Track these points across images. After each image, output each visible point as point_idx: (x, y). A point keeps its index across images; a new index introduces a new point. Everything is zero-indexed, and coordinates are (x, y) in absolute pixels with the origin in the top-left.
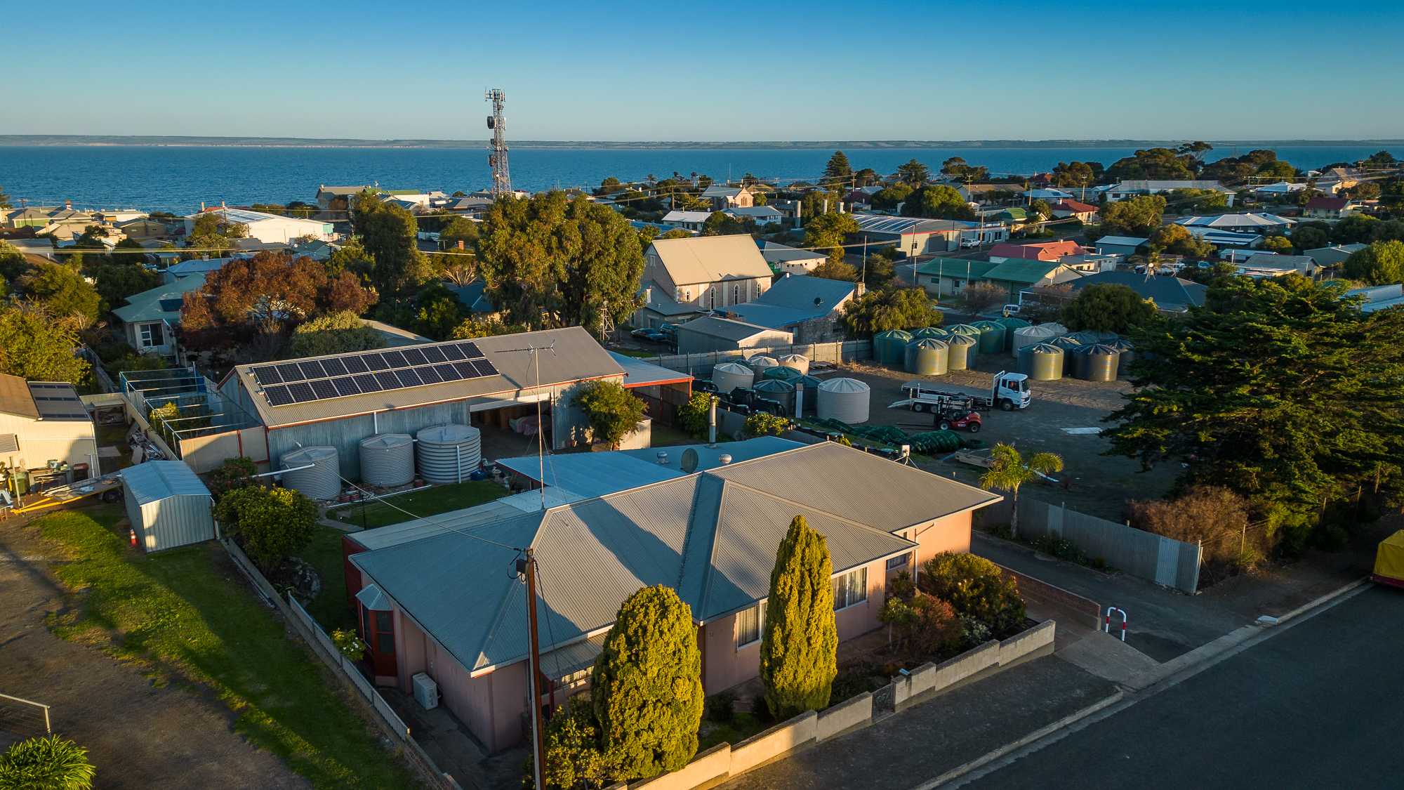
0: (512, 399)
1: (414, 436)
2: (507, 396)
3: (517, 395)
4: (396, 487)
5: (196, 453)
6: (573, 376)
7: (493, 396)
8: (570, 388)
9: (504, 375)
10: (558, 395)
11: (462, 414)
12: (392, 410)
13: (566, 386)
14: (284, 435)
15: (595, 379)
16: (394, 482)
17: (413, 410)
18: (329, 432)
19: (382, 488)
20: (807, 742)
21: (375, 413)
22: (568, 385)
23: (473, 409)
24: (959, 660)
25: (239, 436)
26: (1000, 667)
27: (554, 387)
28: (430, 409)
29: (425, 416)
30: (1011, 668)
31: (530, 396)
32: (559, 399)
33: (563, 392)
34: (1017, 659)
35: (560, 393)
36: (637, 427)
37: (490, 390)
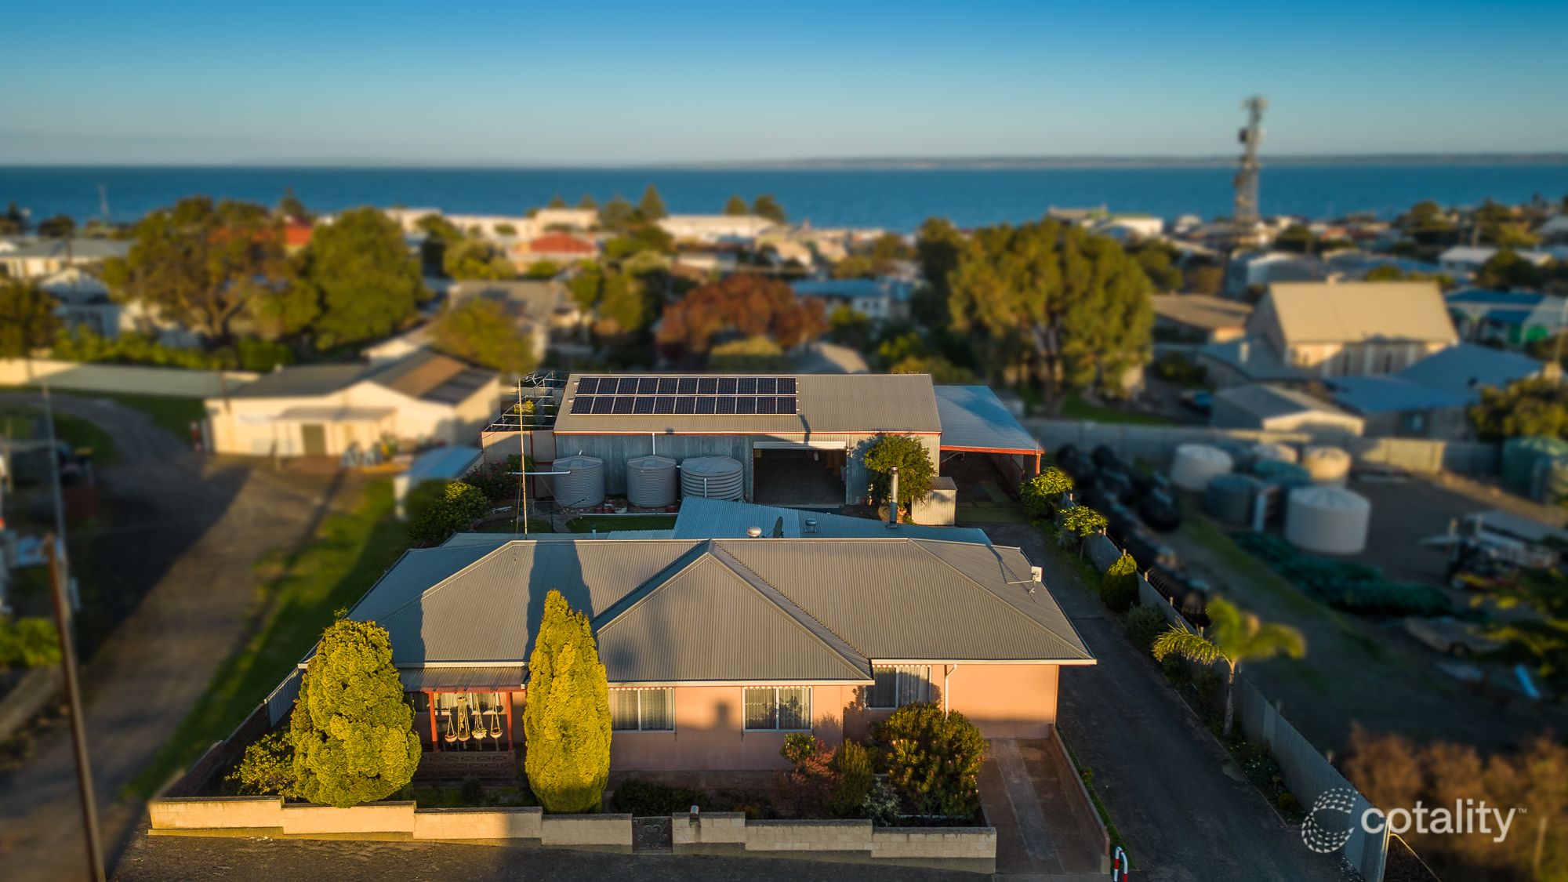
0: (802, 442)
1: (679, 463)
2: (796, 438)
3: (807, 439)
4: (646, 508)
5: (493, 446)
6: (876, 427)
7: (779, 436)
8: (870, 440)
9: (802, 417)
10: (855, 445)
11: (743, 449)
12: (670, 433)
13: (865, 437)
14: (570, 440)
15: (902, 433)
16: (645, 503)
17: (693, 437)
18: (611, 446)
19: (634, 506)
20: (526, 839)
21: (653, 435)
22: (868, 436)
23: (758, 445)
24: (791, 825)
25: (531, 436)
26: (874, 858)
27: (853, 436)
28: (710, 439)
29: (706, 444)
30: (895, 866)
31: (823, 442)
32: (856, 450)
33: (861, 443)
34: (910, 858)
35: (859, 443)
36: (935, 496)
37: (776, 429)
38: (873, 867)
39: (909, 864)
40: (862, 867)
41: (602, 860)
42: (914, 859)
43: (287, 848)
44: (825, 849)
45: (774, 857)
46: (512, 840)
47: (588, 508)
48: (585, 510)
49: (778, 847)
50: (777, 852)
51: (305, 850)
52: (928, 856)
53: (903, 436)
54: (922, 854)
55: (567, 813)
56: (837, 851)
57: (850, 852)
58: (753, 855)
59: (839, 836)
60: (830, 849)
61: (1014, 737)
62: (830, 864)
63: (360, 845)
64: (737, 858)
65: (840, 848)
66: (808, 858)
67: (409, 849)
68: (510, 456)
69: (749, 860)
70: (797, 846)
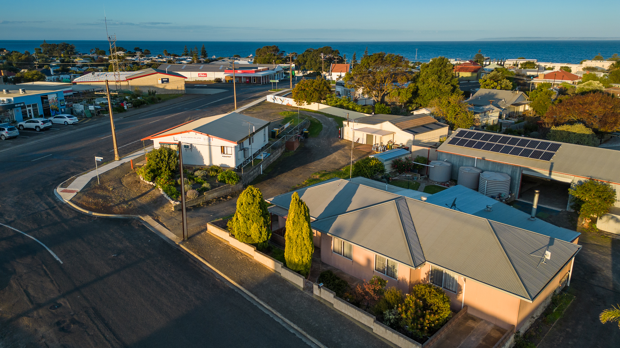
0: (548, 175)
1: (482, 172)
2: (544, 173)
3: (550, 174)
6: (590, 176)
8: (585, 181)
10: (576, 182)
11: (516, 173)
12: (483, 159)
17: (494, 163)
18: (458, 159)
20: (278, 272)
21: (476, 158)
22: (584, 179)
23: (524, 172)
24: (348, 304)
25: (429, 150)
26: (374, 333)
27: (576, 177)
28: (502, 165)
29: (498, 167)
30: (380, 340)
31: (557, 177)
32: (576, 185)
33: (580, 182)
34: (386, 340)
35: (578, 182)
36: (613, 217)
37: (534, 166)
38: (372, 336)
39: (386, 342)
40: (368, 333)
41: (293, 288)
42: (388, 340)
43: (228, 248)
44: (358, 320)
45: (342, 314)
46: (275, 271)
47: (439, 182)
48: (438, 183)
49: (343, 311)
50: (343, 312)
51: (230, 250)
52: (393, 342)
53: (605, 183)
54: (390, 340)
55: (290, 269)
56: (361, 323)
57: (366, 325)
58: (335, 310)
59: (362, 317)
60: (359, 321)
61: (494, 323)
62: (358, 326)
63: (242, 254)
64: (330, 308)
65: (363, 322)
66: (352, 320)
67: (251, 261)
68: (418, 156)
69: (333, 310)
70: (349, 314)
